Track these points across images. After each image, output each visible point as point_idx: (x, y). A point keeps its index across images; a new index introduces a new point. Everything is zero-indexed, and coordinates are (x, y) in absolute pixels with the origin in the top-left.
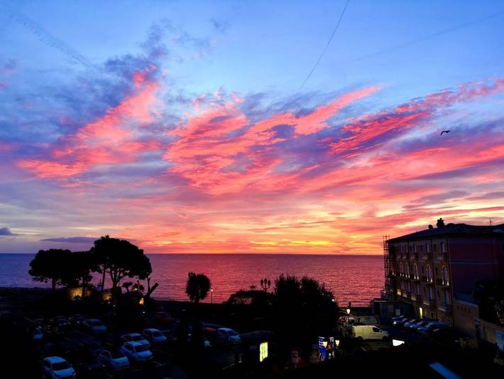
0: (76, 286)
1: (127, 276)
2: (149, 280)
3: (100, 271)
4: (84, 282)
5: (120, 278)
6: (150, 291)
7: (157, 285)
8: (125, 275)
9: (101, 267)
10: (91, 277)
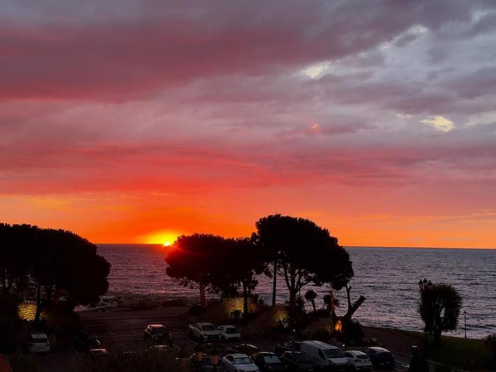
0: (235, 294)
1: (312, 283)
2: (348, 291)
3: (268, 274)
4: (245, 289)
5: (301, 285)
6: (352, 309)
7: (362, 299)
8: (309, 280)
9: (271, 267)
10: (256, 283)
